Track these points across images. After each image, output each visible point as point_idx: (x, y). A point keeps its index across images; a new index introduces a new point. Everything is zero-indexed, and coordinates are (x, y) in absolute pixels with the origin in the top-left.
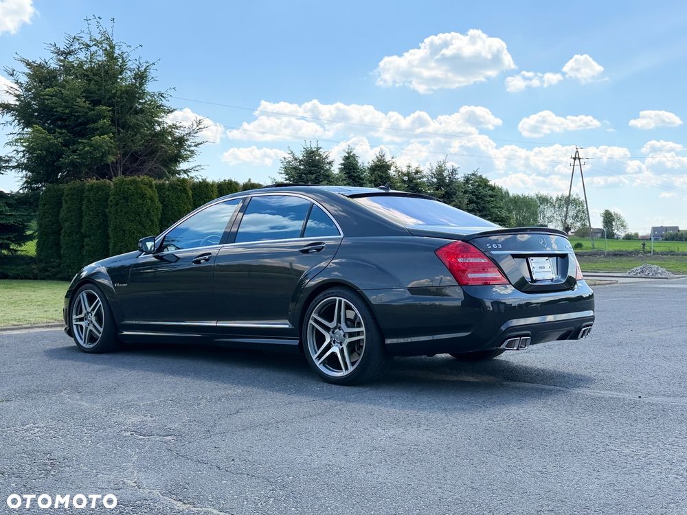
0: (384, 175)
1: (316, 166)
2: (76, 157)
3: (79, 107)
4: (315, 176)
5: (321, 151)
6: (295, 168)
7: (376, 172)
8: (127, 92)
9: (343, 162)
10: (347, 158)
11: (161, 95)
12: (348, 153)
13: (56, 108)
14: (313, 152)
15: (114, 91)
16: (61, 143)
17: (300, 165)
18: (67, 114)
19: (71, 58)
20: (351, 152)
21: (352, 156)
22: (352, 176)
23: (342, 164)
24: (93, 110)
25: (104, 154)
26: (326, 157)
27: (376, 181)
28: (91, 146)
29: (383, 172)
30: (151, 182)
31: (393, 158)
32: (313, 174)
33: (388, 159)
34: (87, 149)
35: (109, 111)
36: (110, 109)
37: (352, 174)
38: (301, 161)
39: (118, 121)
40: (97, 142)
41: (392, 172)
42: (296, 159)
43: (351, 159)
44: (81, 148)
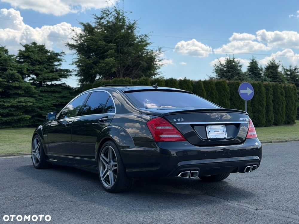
0: (274, 71)
1: (232, 68)
2: (97, 69)
3: (101, 45)
4: (231, 73)
5: (236, 60)
6: (221, 70)
7: (269, 70)
8: (124, 36)
9: (250, 65)
10: (252, 63)
11: (146, 35)
12: (252, 60)
13: (91, 45)
14: (230, 61)
15: (117, 36)
16: (92, 62)
17: (224, 67)
18: (96, 48)
19: (103, 21)
20: (254, 60)
21: (254, 62)
22: (254, 73)
23: (249, 67)
24: (107, 46)
25: (111, 68)
26: (239, 63)
27: (269, 75)
28: (105, 63)
29: (273, 70)
30: (130, 80)
31: (279, 62)
32: (230, 72)
33: (277, 62)
34: (103, 65)
35: (115, 46)
36: (115, 44)
37: (255, 71)
38: (225, 66)
39: (121, 50)
40: (107, 61)
41: (280, 69)
42: (221, 65)
43: (254, 63)
44: (100, 65)
